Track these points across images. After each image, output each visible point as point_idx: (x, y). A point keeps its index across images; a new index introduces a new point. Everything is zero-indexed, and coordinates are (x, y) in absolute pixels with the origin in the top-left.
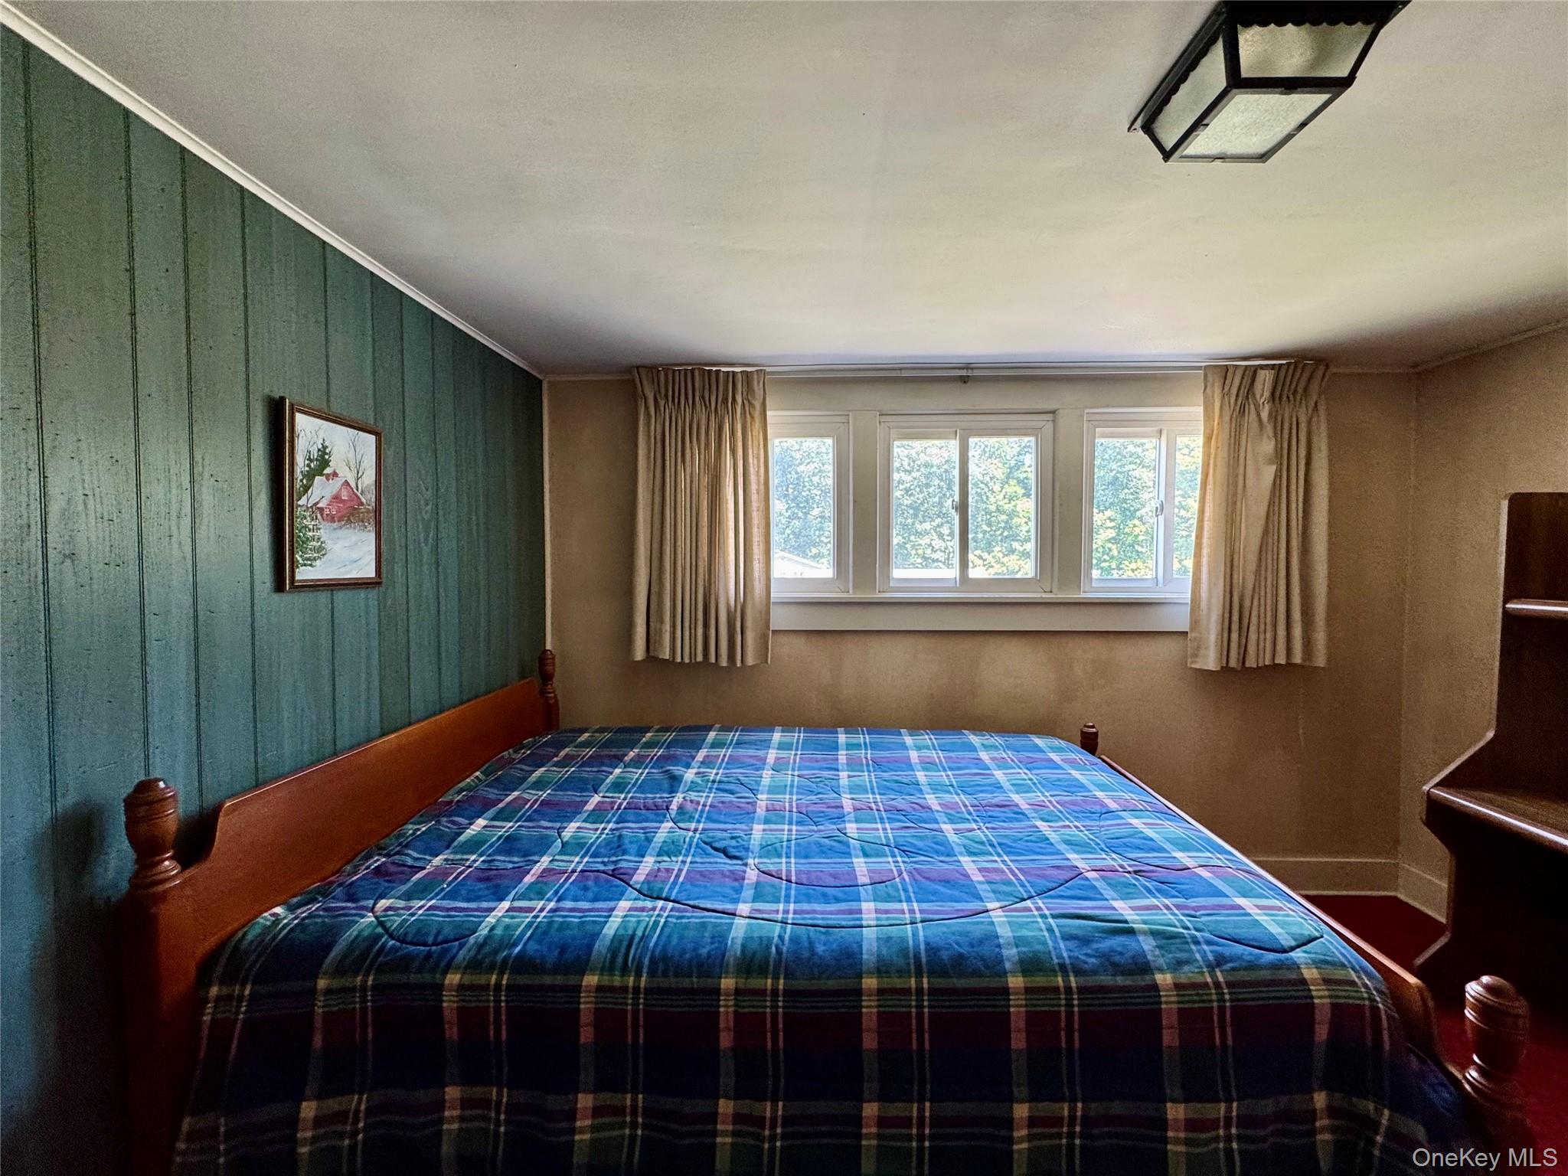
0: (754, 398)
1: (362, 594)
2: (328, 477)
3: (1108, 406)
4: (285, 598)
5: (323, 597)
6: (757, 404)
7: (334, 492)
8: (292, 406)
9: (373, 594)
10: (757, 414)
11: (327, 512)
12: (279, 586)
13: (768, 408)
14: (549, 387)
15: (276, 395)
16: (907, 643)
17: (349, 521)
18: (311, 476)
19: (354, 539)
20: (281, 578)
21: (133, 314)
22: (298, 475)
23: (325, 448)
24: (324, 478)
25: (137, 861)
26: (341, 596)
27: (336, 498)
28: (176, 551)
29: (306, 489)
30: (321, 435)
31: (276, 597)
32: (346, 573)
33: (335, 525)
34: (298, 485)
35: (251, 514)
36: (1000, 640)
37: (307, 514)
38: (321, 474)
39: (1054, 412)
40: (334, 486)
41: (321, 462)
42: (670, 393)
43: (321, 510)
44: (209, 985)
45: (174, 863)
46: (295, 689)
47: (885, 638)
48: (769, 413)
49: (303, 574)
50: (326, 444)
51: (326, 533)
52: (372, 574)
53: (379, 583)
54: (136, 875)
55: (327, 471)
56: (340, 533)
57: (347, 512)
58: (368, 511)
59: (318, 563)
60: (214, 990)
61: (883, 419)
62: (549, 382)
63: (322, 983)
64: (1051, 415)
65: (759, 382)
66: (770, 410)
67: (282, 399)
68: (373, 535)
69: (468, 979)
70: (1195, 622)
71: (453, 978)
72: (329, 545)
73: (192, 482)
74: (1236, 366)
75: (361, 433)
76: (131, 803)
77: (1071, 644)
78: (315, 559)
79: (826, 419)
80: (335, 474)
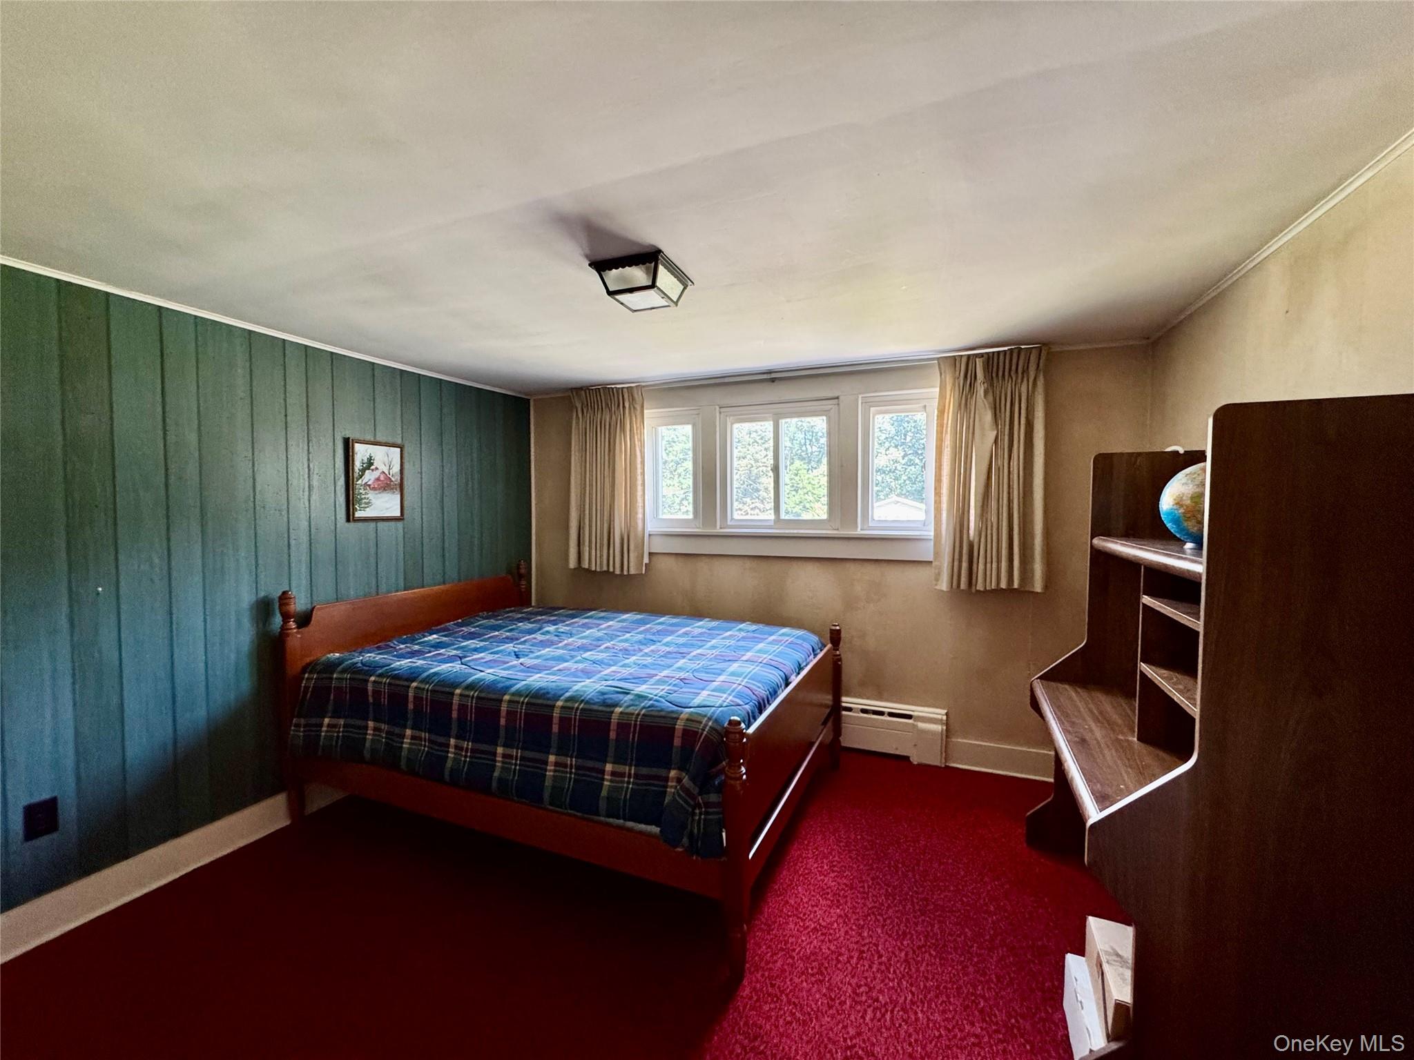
0: (636, 403)
1: (392, 524)
2: (373, 470)
3: (876, 391)
4: (352, 525)
5: (372, 525)
6: (638, 408)
7: (377, 477)
8: (352, 440)
9: (400, 524)
10: (638, 412)
11: (372, 486)
12: (348, 520)
13: (645, 407)
14: (535, 405)
15: (347, 436)
16: (739, 562)
17: (385, 490)
18: (363, 471)
19: (387, 499)
20: (349, 517)
21: (286, 416)
22: (356, 470)
23: (371, 457)
24: (370, 471)
25: (283, 621)
26: (380, 524)
27: (378, 479)
28: (302, 505)
29: (361, 477)
30: (369, 452)
31: (347, 524)
32: (384, 514)
33: (377, 492)
34: (356, 475)
35: (335, 488)
36: (800, 563)
37: (362, 487)
38: (369, 469)
39: (838, 398)
40: (376, 474)
41: (369, 464)
42: (589, 404)
43: (369, 486)
44: (305, 674)
45: (294, 623)
46: (356, 565)
47: (725, 560)
48: (645, 411)
49: (358, 514)
50: (372, 455)
51: (371, 495)
52: (399, 515)
53: (403, 519)
54: (282, 626)
55: (372, 467)
56: (379, 495)
57: (385, 485)
58: (396, 485)
59: (367, 509)
60: (306, 676)
61: (722, 410)
62: (534, 400)
63: (335, 676)
64: (837, 400)
65: (638, 394)
66: (647, 409)
67: (349, 438)
68: (399, 496)
69: (377, 679)
70: (937, 554)
71: (372, 678)
72: (373, 501)
73: (309, 477)
74: (961, 356)
75: (392, 448)
76: (280, 598)
77: (852, 567)
78: (366, 507)
79: (687, 413)
80: (377, 469)
